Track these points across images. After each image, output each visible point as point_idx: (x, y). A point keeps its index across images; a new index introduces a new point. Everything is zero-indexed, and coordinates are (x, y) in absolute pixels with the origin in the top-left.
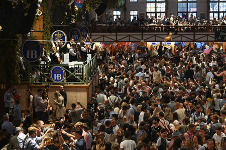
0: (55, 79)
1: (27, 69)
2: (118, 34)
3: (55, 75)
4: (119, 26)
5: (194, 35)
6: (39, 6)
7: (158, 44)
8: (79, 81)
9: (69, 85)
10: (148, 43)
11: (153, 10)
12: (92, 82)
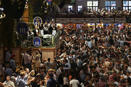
0: (36, 44)
1: (19, 39)
2: (71, 19)
3: (36, 42)
4: (72, 14)
5: (114, 19)
6: (26, 3)
7: (93, 24)
8: (49, 46)
9: (43, 48)
10: (88, 24)
11: (91, 5)
12: (57, 46)
